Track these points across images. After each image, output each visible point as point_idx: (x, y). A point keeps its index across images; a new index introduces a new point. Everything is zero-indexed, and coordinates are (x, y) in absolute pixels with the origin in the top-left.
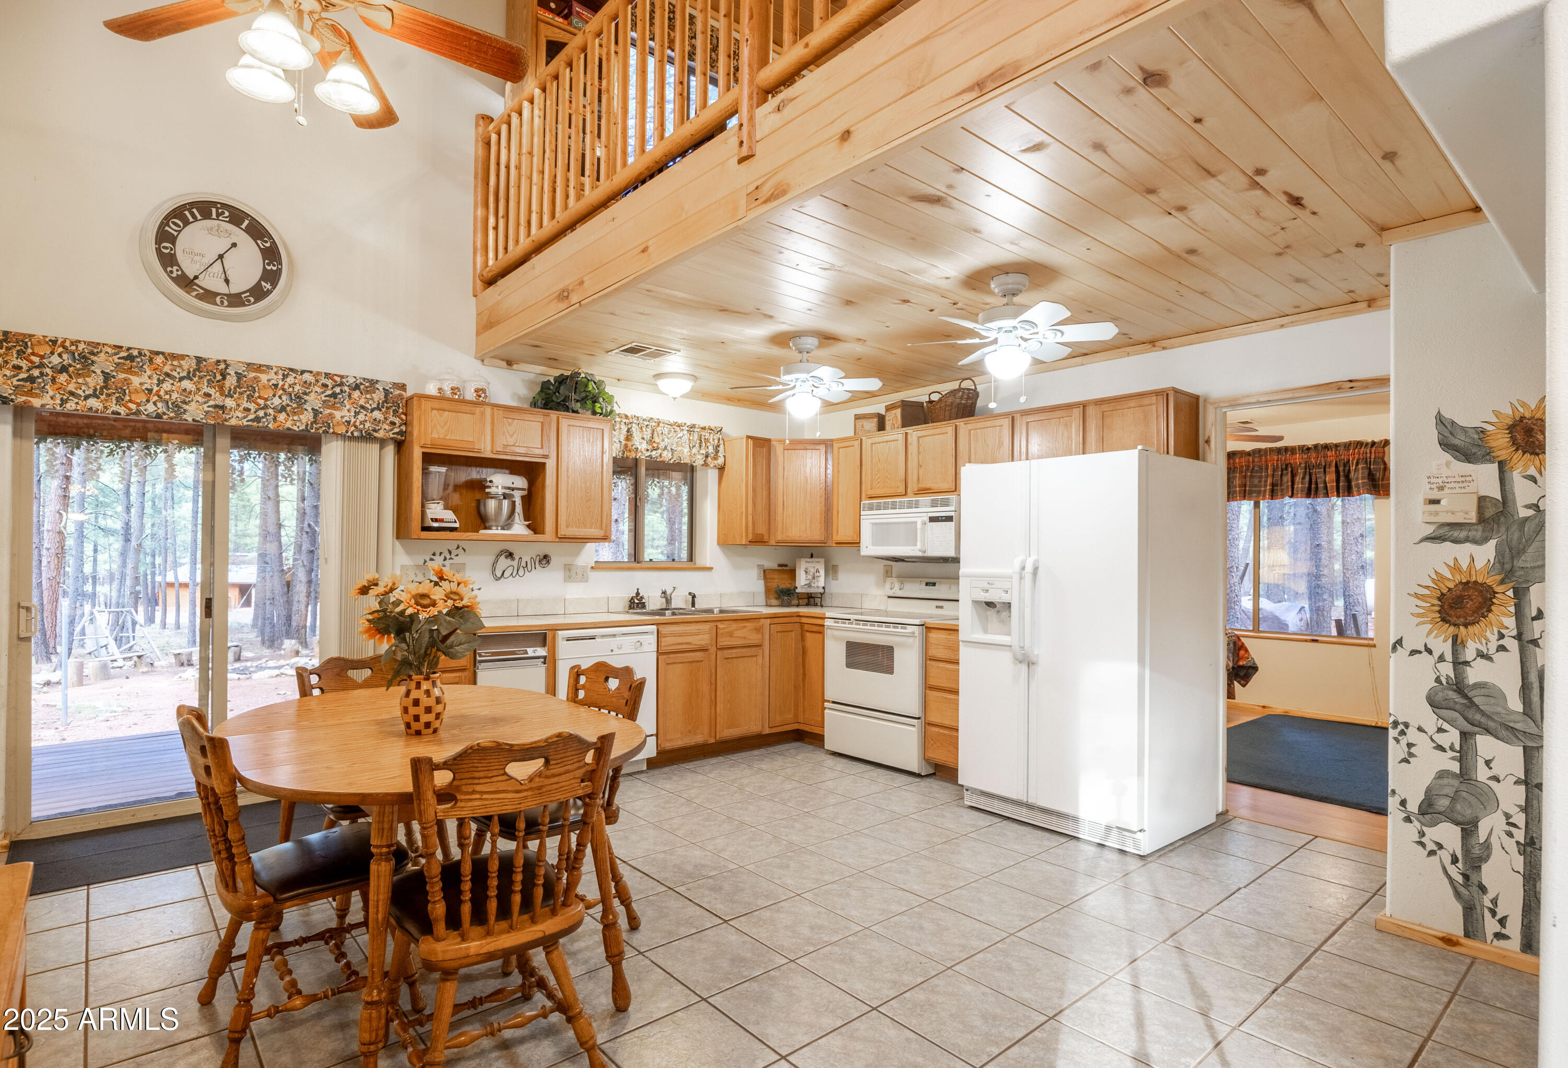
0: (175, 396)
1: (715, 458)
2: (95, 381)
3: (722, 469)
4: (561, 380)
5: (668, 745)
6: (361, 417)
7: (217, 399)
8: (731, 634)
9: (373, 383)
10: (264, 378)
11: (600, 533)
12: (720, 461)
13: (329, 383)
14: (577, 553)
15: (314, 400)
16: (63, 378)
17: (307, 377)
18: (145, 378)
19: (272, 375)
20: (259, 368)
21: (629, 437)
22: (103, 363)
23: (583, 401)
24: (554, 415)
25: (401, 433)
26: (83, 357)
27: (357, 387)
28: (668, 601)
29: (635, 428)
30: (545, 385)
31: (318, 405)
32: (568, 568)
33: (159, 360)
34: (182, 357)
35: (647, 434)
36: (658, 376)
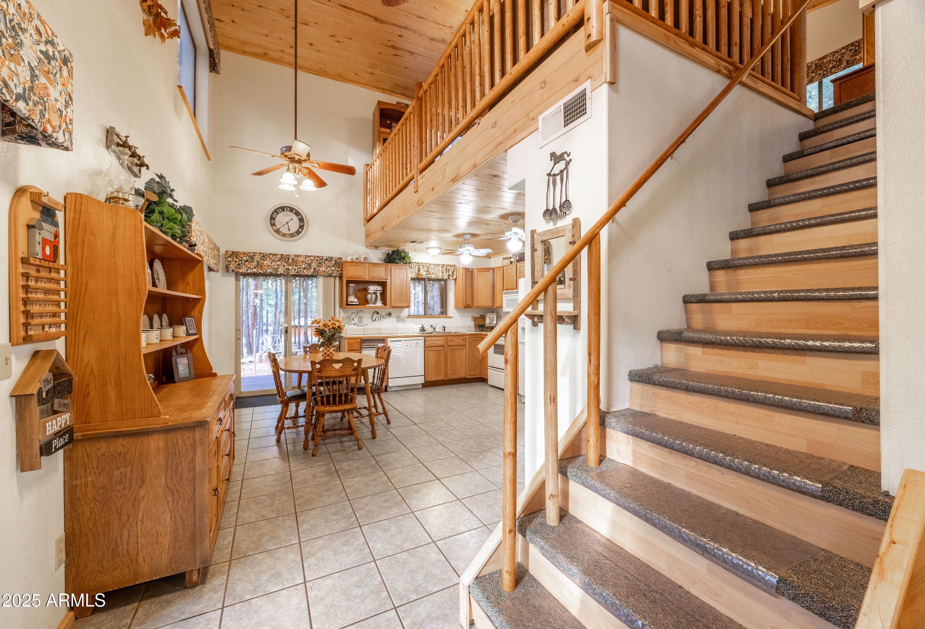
0: (275, 266)
1: (453, 276)
2: (255, 263)
3: (455, 280)
4: (393, 252)
5: (429, 380)
6: (328, 269)
7: (287, 267)
8: (453, 341)
9: (331, 258)
10: (300, 259)
11: (406, 305)
12: (455, 277)
13: (319, 259)
14: (401, 312)
15: (314, 265)
16: (247, 263)
17: (312, 258)
18: (267, 262)
19: (302, 258)
20: (298, 256)
21: (419, 271)
22: (257, 258)
23: (400, 259)
24: (389, 265)
25: (340, 274)
26: (252, 257)
27: (327, 260)
28: (435, 329)
29: (421, 267)
30: (388, 254)
31: (315, 266)
32: (398, 317)
33: (271, 256)
34: (277, 255)
35: (426, 269)
36: (428, 248)
